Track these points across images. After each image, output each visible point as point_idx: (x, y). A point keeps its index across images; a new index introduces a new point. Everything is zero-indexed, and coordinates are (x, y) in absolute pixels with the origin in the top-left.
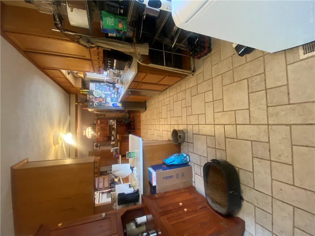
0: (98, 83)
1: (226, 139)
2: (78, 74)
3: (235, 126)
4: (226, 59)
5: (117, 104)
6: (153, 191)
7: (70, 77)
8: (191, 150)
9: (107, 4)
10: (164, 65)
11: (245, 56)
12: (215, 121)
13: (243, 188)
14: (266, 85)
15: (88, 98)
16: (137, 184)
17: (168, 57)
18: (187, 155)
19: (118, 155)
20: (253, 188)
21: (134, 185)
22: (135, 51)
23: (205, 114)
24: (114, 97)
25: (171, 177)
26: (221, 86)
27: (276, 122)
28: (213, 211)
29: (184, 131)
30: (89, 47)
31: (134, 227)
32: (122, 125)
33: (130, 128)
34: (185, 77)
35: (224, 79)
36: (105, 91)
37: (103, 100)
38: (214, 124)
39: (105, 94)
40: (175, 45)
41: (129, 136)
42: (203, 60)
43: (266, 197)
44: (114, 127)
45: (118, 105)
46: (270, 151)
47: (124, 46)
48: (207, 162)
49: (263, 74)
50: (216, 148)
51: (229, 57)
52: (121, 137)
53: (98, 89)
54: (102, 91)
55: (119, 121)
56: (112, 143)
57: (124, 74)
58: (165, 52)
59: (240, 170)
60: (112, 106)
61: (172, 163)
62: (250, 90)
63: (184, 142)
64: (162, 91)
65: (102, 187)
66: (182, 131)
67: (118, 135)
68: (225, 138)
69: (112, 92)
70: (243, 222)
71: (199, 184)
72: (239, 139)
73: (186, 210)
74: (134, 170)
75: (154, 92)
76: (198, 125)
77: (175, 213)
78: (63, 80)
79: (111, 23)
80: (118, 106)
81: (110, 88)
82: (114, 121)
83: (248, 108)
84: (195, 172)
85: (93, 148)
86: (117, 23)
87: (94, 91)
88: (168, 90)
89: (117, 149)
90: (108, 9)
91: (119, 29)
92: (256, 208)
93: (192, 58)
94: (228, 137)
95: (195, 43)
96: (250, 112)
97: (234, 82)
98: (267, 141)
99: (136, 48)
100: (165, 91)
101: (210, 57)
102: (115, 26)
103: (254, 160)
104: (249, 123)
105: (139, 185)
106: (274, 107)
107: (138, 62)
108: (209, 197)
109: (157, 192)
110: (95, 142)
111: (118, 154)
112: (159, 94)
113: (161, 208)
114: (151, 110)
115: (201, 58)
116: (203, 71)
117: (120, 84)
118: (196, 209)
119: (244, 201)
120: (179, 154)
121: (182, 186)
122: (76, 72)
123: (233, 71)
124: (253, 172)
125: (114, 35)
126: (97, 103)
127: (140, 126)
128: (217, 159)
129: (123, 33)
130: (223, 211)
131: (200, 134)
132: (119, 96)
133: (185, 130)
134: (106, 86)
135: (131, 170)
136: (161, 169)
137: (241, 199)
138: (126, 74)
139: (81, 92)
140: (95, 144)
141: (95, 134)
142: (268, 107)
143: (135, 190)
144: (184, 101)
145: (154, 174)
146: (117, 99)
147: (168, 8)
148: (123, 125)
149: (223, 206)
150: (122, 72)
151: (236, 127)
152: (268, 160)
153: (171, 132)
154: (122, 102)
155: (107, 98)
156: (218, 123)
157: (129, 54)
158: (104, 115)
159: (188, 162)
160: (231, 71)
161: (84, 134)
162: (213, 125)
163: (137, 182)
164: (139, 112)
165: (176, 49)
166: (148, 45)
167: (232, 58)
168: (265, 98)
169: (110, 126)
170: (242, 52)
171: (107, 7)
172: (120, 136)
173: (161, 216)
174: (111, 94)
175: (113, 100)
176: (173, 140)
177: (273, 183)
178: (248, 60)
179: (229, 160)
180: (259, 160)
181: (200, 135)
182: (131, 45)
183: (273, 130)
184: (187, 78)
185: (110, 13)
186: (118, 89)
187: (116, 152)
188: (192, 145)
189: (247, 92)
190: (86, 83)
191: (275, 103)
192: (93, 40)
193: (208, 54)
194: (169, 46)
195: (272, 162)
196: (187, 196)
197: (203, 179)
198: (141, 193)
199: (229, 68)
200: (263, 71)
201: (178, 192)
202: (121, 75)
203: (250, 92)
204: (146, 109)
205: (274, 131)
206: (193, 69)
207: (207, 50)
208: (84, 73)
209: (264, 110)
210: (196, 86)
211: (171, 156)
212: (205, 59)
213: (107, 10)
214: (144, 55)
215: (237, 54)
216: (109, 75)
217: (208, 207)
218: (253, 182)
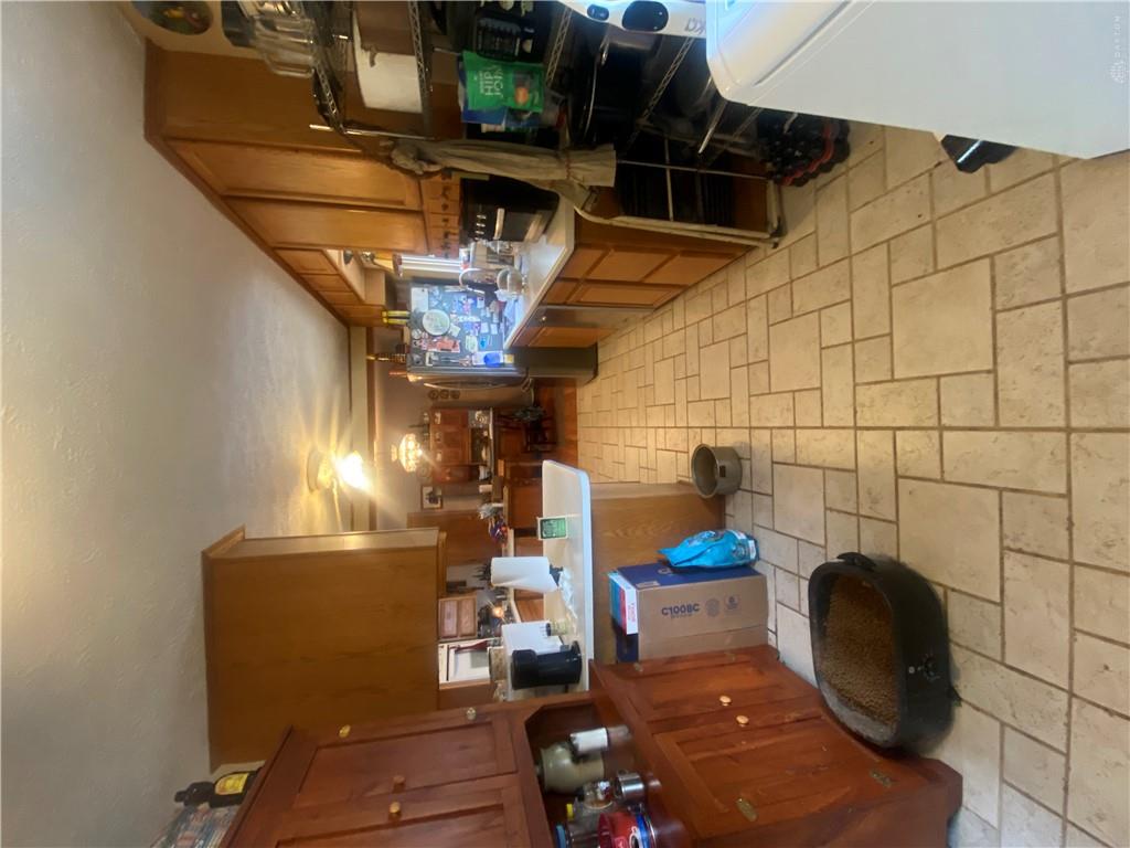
0: (436, 288)
1: (900, 481)
2: (376, 261)
3: (935, 434)
4: (904, 184)
5: (498, 357)
6: (626, 651)
7: (350, 272)
8: (762, 519)
9: (479, 28)
10: (666, 218)
11: (981, 170)
12: (858, 415)
13: (961, 661)
14: (1063, 283)
15: (406, 339)
16: (575, 626)
17: (684, 186)
18: (749, 537)
19: (503, 529)
20: (999, 658)
21: (562, 628)
22: (568, 176)
23: (821, 389)
24: (489, 333)
25: (691, 608)
26: (885, 286)
27: (1101, 422)
28: (843, 733)
29: (737, 450)
30: (421, 173)
31: (567, 761)
32: (511, 428)
33: (540, 439)
34: (744, 255)
35: (895, 261)
36: (458, 314)
37: (454, 346)
38: (856, 428)
39: (460, 325)
40: (711, 140)
41: (541, 467)
42: (818, 190)
43: (1049, 693)
45: (502, 361)
46: (1070, 529)
47: (533, 161)
48: (824, 562)
49: (1055, 240)
50: (862, 512)
51: (917, 174)
52: (512, 469)
53: (436, 307)
54: (449, 313)
55: (503, 413)
56: (483, 488)
57: (524, 253)
58: (672, 171)
59: (949, 593)
60: (483, 363)
61: (694, 563)
62: (1000, 300)
63: (739, 489)
64: (656, 308)
65: (454, 633)
66: (731, 453)
67: (501, 464)
68: (897, 477)
69: (482, 314)
70: (955, 780)
71: (793, 639)
72: (950, 483)
73: (742, 720)
74: (561, 579)
75: (625, 314)
76: (791, 432)
77: (703, 727)
78: (331, 281)
79: (493, 90)
80: (503, 365)
81: (476, 303)
82: (488, 414)
83: (990, 367)
84: (780, 598)
85: (422, 504)
86: (512, 87)
87: (424, 313)
88: (678, 305)
89: (500, 509)
90: (483, 44)
91: (520, 106)
92: (1008, 730)
93: (771, 183)
94: (908, 474)
95: (786, 127)
96: (999, 382)
97: (936, 272)
98: (1063, 490)
99: (572, 165)
100: (669, 307)
101: (844, 177)
102: (506, 98)
103: (1005, 560)
104: (991, 424)
105: (581, 628)
106: (1093, 365)
107: (576, 212)
108: (829, 683)
109: (642, 655)
110: (427, 485)
111: (504, 525)
112: (644, 318)
113: (657, 707)
114: (614, 375)
115: (806, 181)
116: (815, 232)
117: (512, 289)
118: (780, 722)
119: (963, 704)
120: (720, 533)
121: (728, 643)
122: (368, 254)
123: (934, 229)
124: (1001, 604)
125: (502, 127)
126: (435, 353)
127: (575, 432)
128: (863, 553)
129: (529, 119)
130: (879, 733)
131: (799, 462)
132: (507, 329)
133: (741, 447)
134: (463, 297)
135: (551, 577)
136: (654, 580)
137: (951, 697)
138: (532, 253)
139: (385, 321)
140: (428, 490)
141: (427, 458)
142: (1068, 363)
143: (566, 644)
144: (739, 344)
145: (631, 594)
146: (499, 339)
147: (691, 26)
148: (518, 428)
149: (882, 718)
150: (516, 247)
151: (941, 437)
152: (1062, 561)
153: (691, 454)
154: (515, 350)
155: (467, 337)
156: (869, 424)
157: (547, 188)
158: (455, 395)
159: (753, 562)
160: (928, 229)
161: (394, 458)
162: (852, 432)
163: (573, 618)
164: (573, 383)
165: (714, 158)
166: (614, 153)
167: (931, 183)
168: (1058, 330)
169: (474, 430)
170: (971, 154)
171: (480, 37)
172: (509, 465)
173: (658, 733)
174: (479, 324)
175: (487, 344)
176: (697, 481)
177: (1076, 644)
178: (995, 186)
179: (908, 559)
180: (1028, 560)
181: (800, 465)
182: (557, 156)
183: (1085, 449)
184: (751, 259)
185: (490, 58)
186: (503, 305)
187: (497, 518)
188: (767, 500)
189: (989, 305)
190: (398, 286)
191: (1098, 350)
192: (431, 150)
193: (837, 166)
194: (685, 144)
195: (1076, 568)
196: (747, 679)
197: (808, 621)
198: (588, 653)
199: (919, 216)
200: (1054, 229)
201: (714, 662)
202: (513, 257)
203: (999, 308)
204: (596, 374)
205: (1089, 455)
206: (775, 225)
207: (830, 156)
208: (394, 256)
209: (1054, 374)
210: (789, 286)
211: (690, 539)
212: (825, 185)
213: (480, 46)
214: (598, 187)
215: (952, 164)
216: (474, 258)
217: (825, 717)
218: (999, 638)
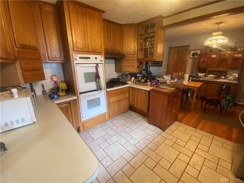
44: (223, 77)
82: (235, 80)
110: (201, 52)
127: (202, 129)
204: (237, 177)
